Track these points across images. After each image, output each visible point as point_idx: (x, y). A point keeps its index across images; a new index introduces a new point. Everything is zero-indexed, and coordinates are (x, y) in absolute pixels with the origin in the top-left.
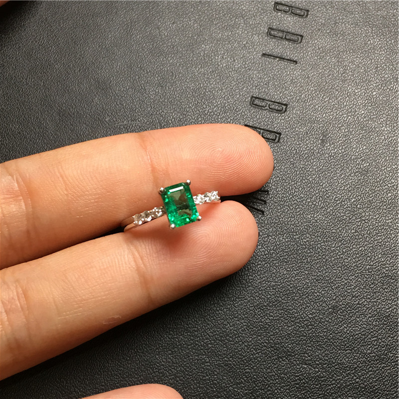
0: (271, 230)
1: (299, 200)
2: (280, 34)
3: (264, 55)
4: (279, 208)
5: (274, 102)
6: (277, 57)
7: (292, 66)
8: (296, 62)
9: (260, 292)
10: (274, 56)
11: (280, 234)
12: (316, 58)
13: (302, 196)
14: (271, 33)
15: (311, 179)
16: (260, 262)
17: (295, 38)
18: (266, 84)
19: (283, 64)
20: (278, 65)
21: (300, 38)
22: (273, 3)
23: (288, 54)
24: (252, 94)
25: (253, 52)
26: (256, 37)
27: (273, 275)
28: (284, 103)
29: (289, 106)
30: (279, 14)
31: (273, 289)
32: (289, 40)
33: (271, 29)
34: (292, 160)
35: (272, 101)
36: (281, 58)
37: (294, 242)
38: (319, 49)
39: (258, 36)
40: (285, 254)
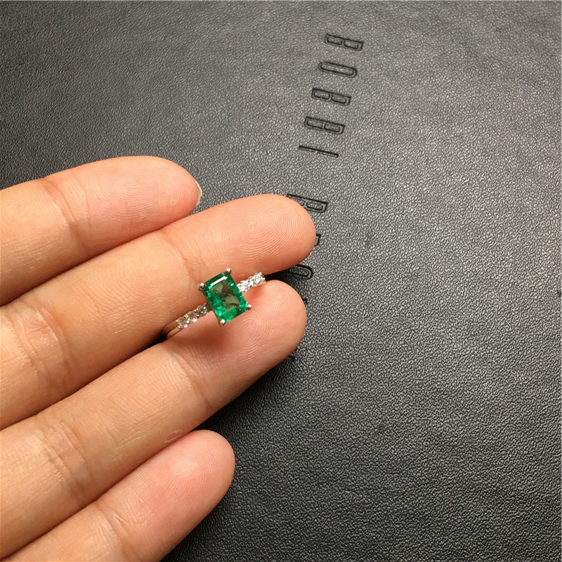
0: (310, 343)
1: (340, 309)
2: (319, 124)
3: (301, 147)
4: (318, 318)
5: (313, 200)
6: (316, 150)
7: (333, 159)
8: (337, 155)
9: (298, 412)
10: (312, 149)
11: (320, 347)
12: (359, 150)
13: (345, 304)
14: (308, 122)
15: (354, 286)
16: (297, 379)
17: (336, 128)
18: (303, 180)
19: (323, 157)
20: (317, 158)
21: (341, 128)
22: (311, 89)
23: (328, 146)
24: (287, 191)
25: (289, 144)
26: (292, 128)
27: (313, 393)
28: (324, 201)
29: (329, 205)
30: (318, 101)
31: (313, 408)
32: (329, 130)
33: (308, 118)
34: (333, 264)
35: (310, 199)
36: (320, 151)
37: (336, 355)
38: (363, 140)
39: (294, 126)
40: (326, 369)
